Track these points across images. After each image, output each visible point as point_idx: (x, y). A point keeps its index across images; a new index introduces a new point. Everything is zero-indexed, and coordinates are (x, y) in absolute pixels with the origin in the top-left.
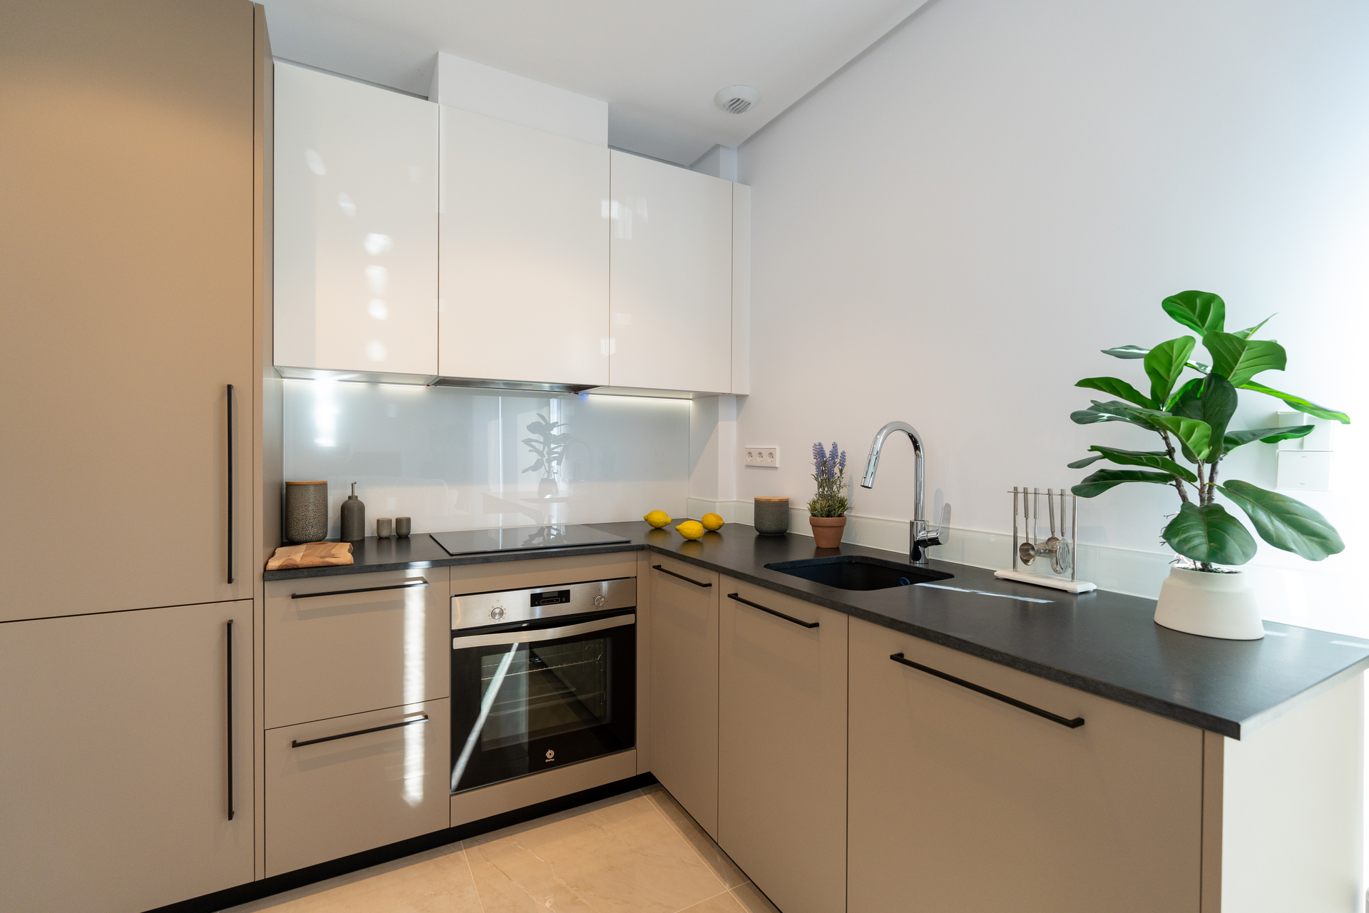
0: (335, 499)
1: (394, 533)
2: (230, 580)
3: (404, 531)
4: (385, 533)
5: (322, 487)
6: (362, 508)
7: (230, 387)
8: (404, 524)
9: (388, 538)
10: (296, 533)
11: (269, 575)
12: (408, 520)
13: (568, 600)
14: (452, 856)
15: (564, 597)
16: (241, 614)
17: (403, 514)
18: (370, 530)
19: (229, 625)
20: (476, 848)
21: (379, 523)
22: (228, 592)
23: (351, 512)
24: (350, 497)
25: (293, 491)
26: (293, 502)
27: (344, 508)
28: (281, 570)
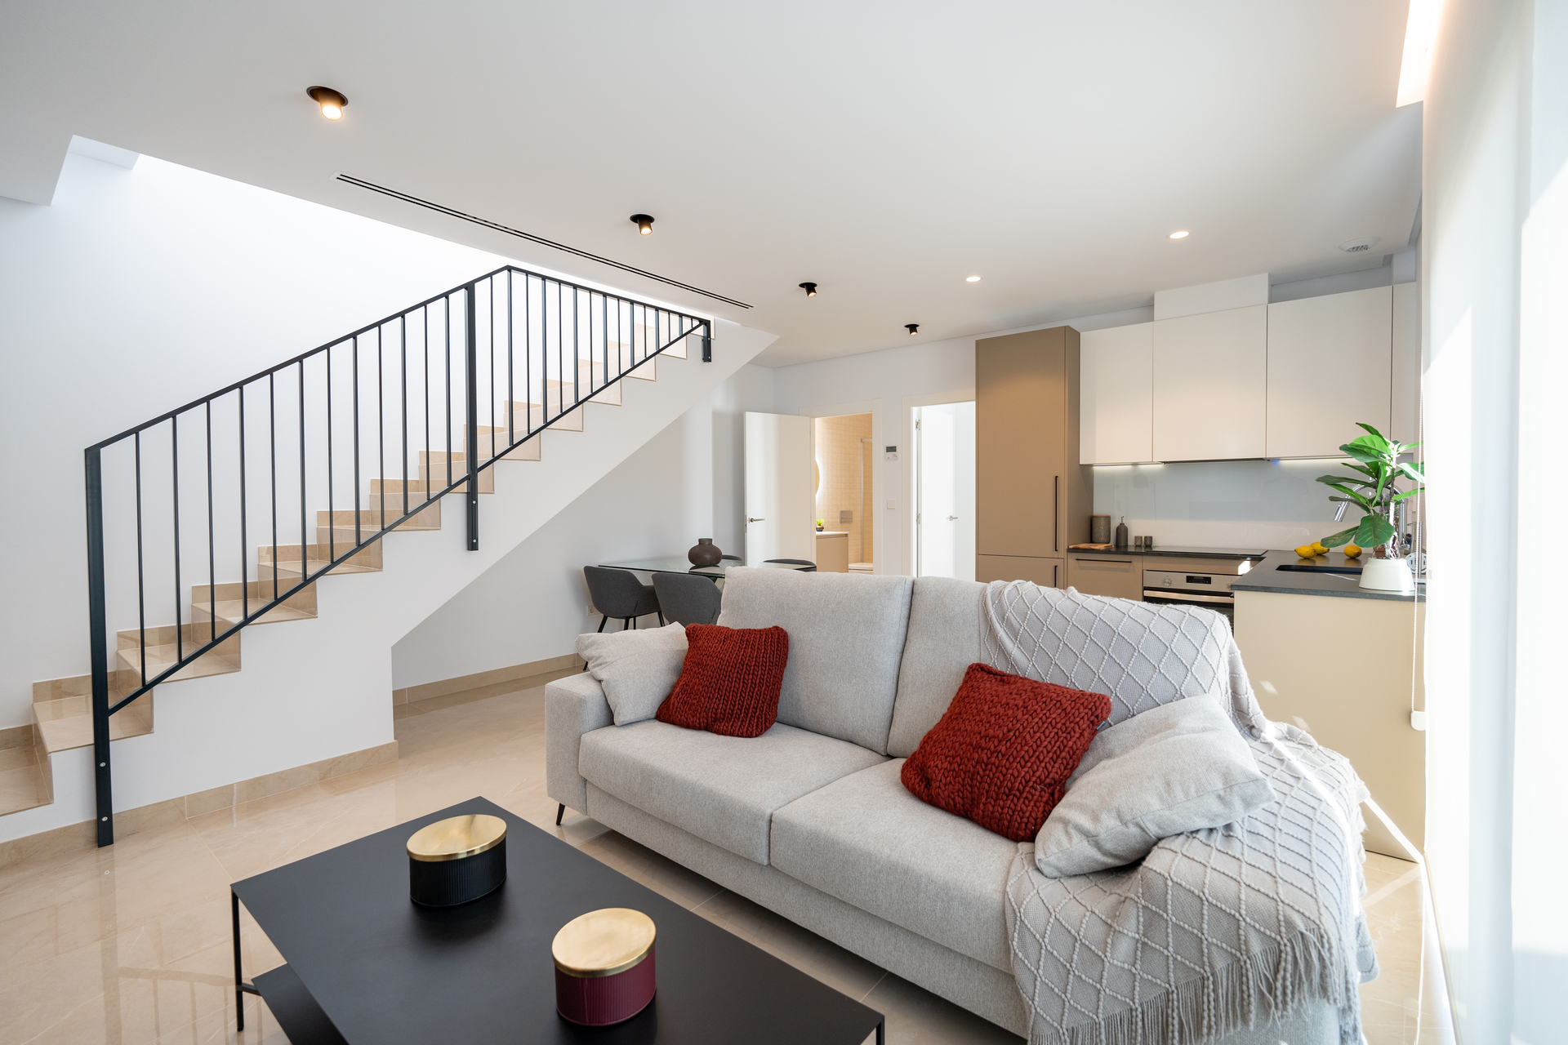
0: (1115, 524)
1: (1143, 544)
2: (1056, 550)
3: (1148, 543)
4: (1138, 543)
5: (1108, 518)
6: (1126, 530)
7: (1056, 477)
8: (1148, 539)
9: (1140, 546)
10: (1094, 539)
11: (1069, 550)
12: (1151, 538)
13: (1210, 583)
15: (1208, 581)
16: (1060, 563)
17: (1148, 535)
18: (1131, 541)
19: (1056, 567)
21: (1136, 537)
22: (1056, 554)
23: (1122, 531)
24: (1122, 524)
25: (1095, 520)
26: (1094, 524)
27: (1118, 529)
28: (1073, 548)
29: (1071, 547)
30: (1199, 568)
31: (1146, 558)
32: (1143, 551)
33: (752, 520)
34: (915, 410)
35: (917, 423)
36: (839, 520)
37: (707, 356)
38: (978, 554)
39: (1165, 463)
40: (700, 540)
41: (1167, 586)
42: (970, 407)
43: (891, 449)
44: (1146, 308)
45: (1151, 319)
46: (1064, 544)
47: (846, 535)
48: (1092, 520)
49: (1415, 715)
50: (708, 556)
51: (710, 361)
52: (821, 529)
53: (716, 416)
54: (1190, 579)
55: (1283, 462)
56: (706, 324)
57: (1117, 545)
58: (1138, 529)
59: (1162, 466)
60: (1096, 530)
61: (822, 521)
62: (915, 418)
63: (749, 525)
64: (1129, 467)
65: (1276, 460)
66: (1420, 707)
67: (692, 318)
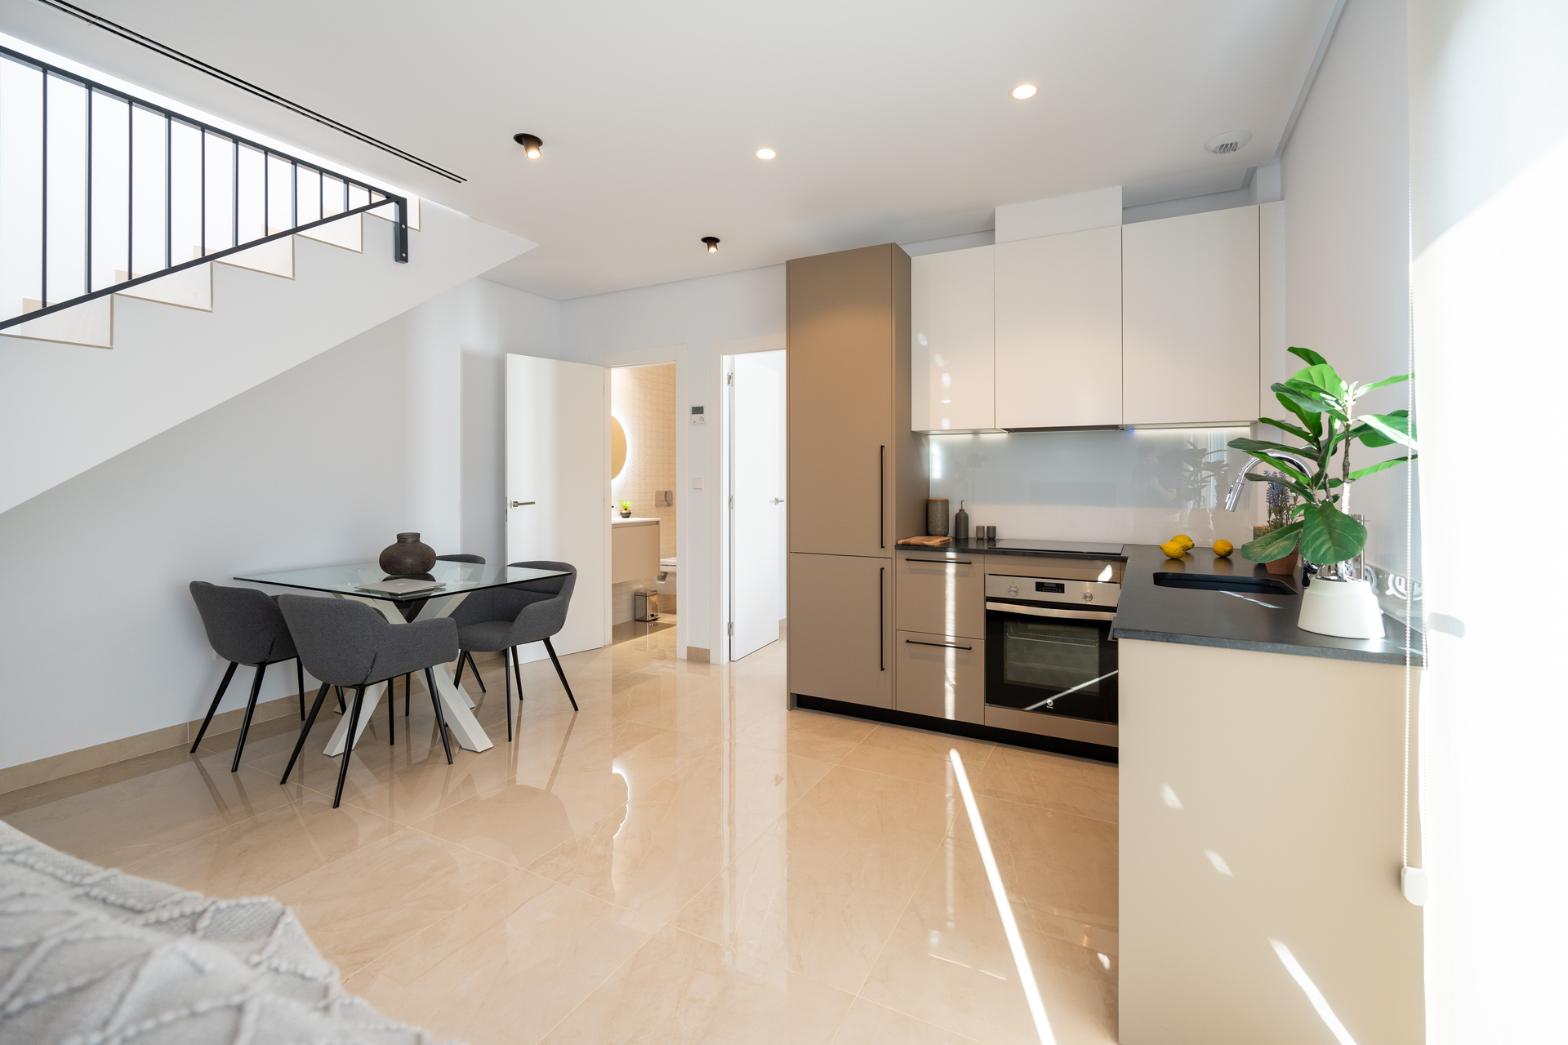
0: (954, 510)
1: (986, 537)
2: (882, 547)
3: (991, 535)
4: (980, 536)
5: (946, 502)
6: (966, 518)
7: (882, 447)
8: (991, 530)
9: (982, 539)
10: (930, 530)
11: (899, 547)
12: (994, 528)
14: (987, 746)
15: (1060, 588)
16: (886, 564)
17: (992, 524)
18: (972, 533)
19: (882, 569)
20: (1001, 748)
21: (978, 528)
22: (882, 553)
23: (962, 519)
24: (962, 511)
25: (930, 504)
26: (930, 511)
27: (957, 517)
28: (903, 545)
29: (900, 542)
30: (1050, 571)
31: (988, 558)
32: (986, 548)
33: (516, 504)
34: (726, 360)
35: (730, 378)
36: (654, 503)
37: (401, 252)
38: (790, 552)
39: (1009, 430)
40: (399, 536)
41: (1012, 596)
42: (781, 356)
43: (698, 410)
44: (986, 232)
45: (992, 242)
46: (891, 539)
47: (657, 523)
48: (927, 505)
49: (1409, 873)
50: (409, 561)
51: (405, 260)
52: (627, 515)
53: (468, 359)
54: (1040, 587)
55: (1139, 433)
56: (397, 202)
57: (957, 539)
58: (980, 517)
59: (1005, 435)
60: (932, 518)
61: (628, 504)
62: (725, 371)
63: (512, 512)
64: (970, 437)
65: (1131, 428)
66: (1415, 862)
67: (371, 189)
